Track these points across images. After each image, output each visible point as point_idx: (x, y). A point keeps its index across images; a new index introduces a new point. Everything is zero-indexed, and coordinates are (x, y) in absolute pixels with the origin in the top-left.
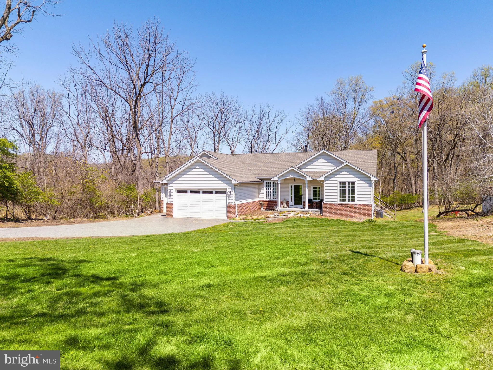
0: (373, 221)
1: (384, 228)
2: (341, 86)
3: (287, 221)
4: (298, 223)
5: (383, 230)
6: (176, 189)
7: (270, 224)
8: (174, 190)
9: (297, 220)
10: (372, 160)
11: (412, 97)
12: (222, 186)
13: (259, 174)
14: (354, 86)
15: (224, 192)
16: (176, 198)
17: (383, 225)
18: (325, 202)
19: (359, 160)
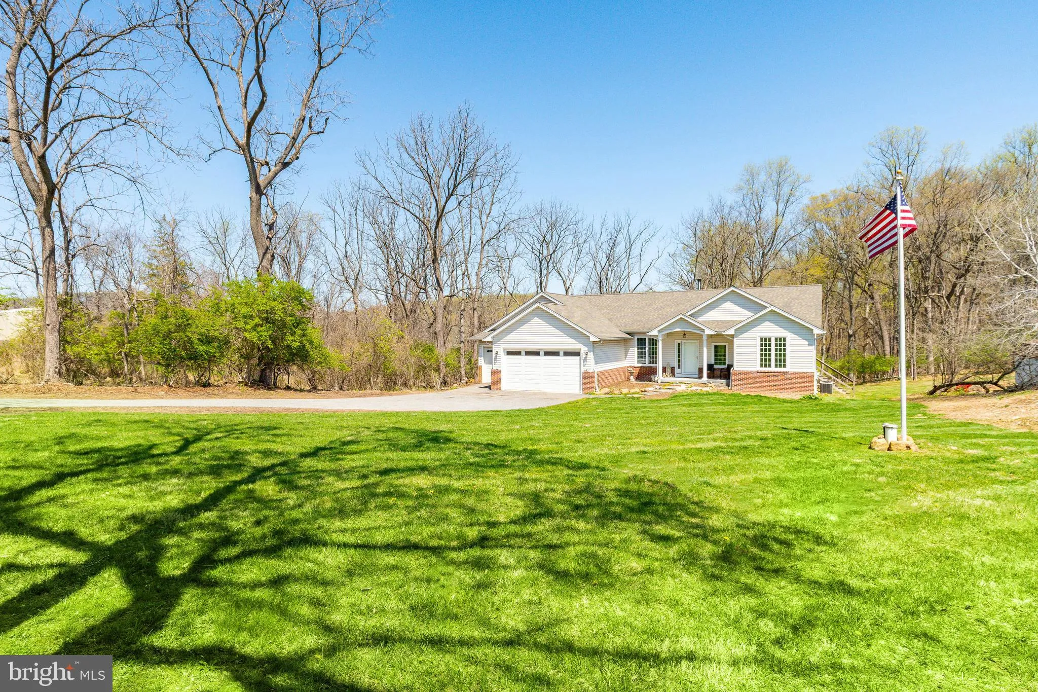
0: (816, 398)
1: (835, 408)
2: (752, 176)
3: (675, 397)
4: (695, 400)
5: (834, 411)
6: (504, 349)
7: (652, 401)
8: (502, 351)
9: (693, 395)
10: (814, 302)
11: (883, 187)
12: (573, 345)
13: (625, 326)
14: (775, 174)
15: (577, 354)
16: (505, 363)
17: (833, 404)
18: (736, 368)
19: (791, 302)
